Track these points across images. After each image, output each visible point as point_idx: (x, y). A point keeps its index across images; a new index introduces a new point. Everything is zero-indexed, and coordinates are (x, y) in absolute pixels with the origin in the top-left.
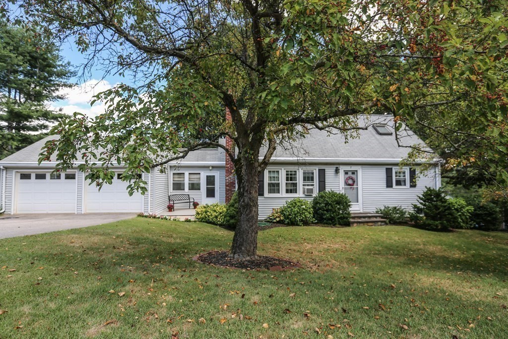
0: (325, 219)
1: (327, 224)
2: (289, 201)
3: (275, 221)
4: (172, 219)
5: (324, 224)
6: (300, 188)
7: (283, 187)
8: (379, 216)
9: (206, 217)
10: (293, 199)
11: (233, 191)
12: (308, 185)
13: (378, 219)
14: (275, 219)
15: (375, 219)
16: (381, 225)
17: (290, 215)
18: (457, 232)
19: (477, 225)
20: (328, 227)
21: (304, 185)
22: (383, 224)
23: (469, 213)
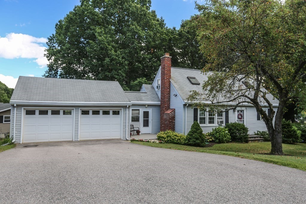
0: (237, 139)
1: (238, 141)
2: (214, 128)
3: (209, 141)
4: (152, 142)
5: (236, 142)
6: (216, 120)
7: (207, 120)
8: (259, 137)
9: (170, 140)
10: (215, 127)
11: (174, 122)
12: (219, 119)
13: (259, 138)
14: (208, 139)
15: (257, 139)
16: (261, 142)
17: (219, 137)
18: (298, 144)
19: (303, 141)
20: (239, 143)
21: (218, 119)
22: (262, 141)
23: (300, 134)
